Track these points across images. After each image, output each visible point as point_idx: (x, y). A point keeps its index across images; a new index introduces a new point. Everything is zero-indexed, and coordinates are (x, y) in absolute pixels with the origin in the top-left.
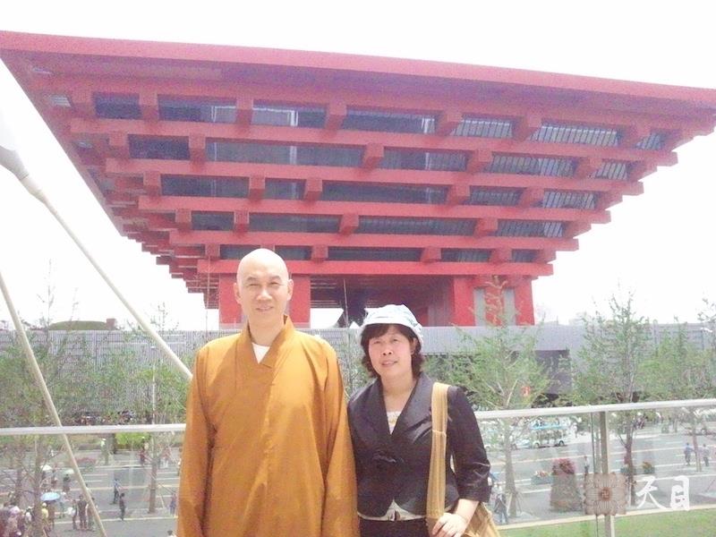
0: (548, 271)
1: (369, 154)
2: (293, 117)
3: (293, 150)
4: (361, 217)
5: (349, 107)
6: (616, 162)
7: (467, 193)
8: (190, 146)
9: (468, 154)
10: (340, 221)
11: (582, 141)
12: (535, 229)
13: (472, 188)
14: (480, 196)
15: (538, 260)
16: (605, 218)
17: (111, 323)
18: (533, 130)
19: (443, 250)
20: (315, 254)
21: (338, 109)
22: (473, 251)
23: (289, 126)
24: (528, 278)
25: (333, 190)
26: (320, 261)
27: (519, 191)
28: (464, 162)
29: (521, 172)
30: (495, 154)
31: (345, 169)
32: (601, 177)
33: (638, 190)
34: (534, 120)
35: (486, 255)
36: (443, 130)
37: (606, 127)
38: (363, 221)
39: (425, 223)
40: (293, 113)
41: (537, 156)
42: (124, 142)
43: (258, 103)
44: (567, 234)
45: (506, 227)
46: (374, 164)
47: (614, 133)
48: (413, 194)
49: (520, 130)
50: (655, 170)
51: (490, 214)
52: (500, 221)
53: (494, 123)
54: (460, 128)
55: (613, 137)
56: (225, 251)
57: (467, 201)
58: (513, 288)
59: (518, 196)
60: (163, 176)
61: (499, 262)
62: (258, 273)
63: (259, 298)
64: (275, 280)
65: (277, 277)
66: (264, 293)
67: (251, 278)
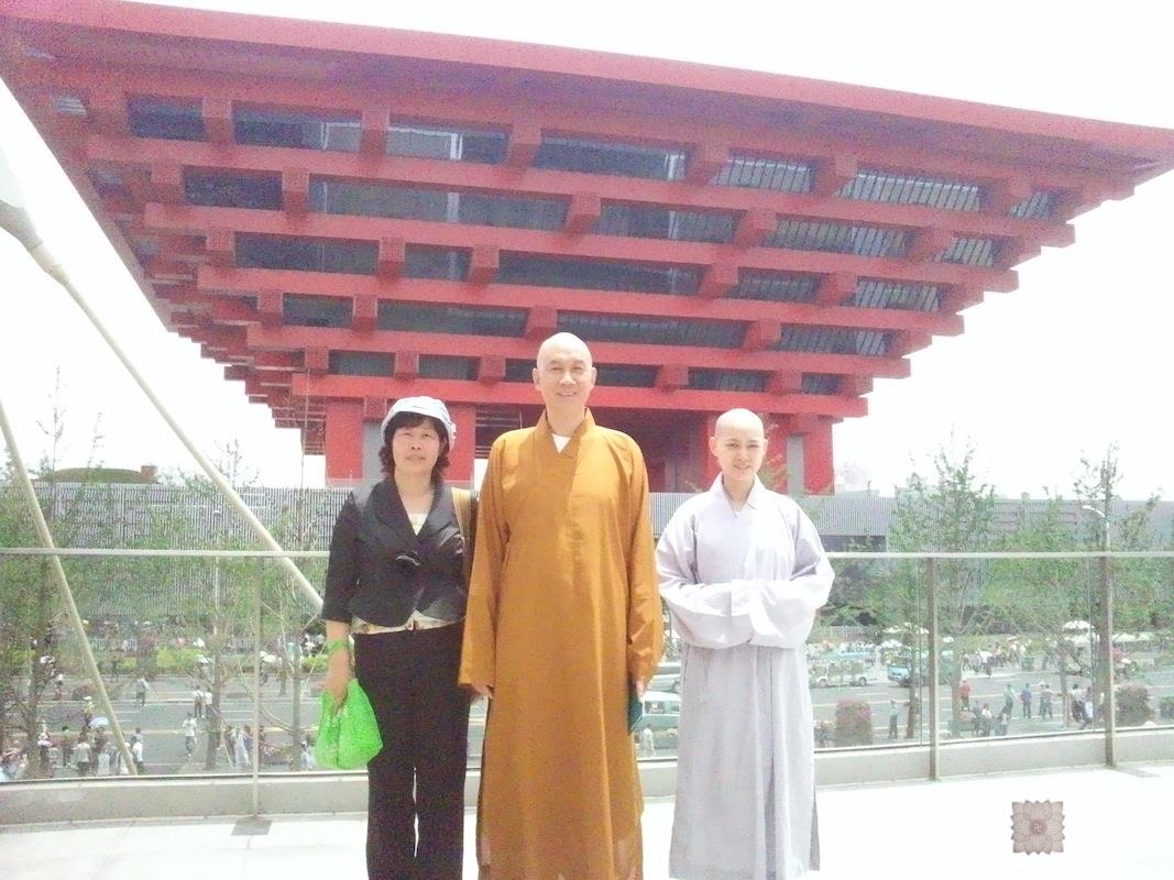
0: (860, 409)
1: (577, 209)
2: (455, 146)
3: (453, 199)
4: (560, 312)
5: (546, 132)
7: (735, 281)
8: (283, 188)
9: (738, 216)
10: (526, 316)
11: (923, 199)
12: (842, 340)
13: (743, 271)
14: (755, 284)
15: (844, 392)
16: (956, 327)
17: (148, 474)
18: (843, 181)
19: (692, 371)
20: (485, 370)
21: (528, 135)
22: (741, 373)
23: (447, 159)
24: (827, 420)
25: (516, 266)
26: (490, 382)
27: (817, 279)
28: (730, 228)
29: (822, 249)
30: (781, 217)
31: (536, 233)
32: (951, 260)
33: (1010, 283)
34: (845, 165)
35: (762, 380)
36: (697, 175)
37: (963, 180)
38: (564, 319)
39: (664, 326)
40: (454, 137)
41: (849, 223)
42: (176, 178)
43: (397, 120)
44: (892, 352)
45: (794, 337)
46: (582, 227)
47: (975, 189)
48: (649, 278)
49: (822, 178)
50: (1038, 252)
51: (770, 314)
52: (785, 326)
53: (782, 166)
54: (725, 173)
55: (972, 197)
56: (337, 362)
57: (734, 293)
58: (802, 434)
59: (814, 287)
60: (239, 236)
61: (781, 393)
62: (563, 356)
63: (563, 381)
64: (579, 366)
65: (581, 362)
66: (568, 378)
67: (553, 362)
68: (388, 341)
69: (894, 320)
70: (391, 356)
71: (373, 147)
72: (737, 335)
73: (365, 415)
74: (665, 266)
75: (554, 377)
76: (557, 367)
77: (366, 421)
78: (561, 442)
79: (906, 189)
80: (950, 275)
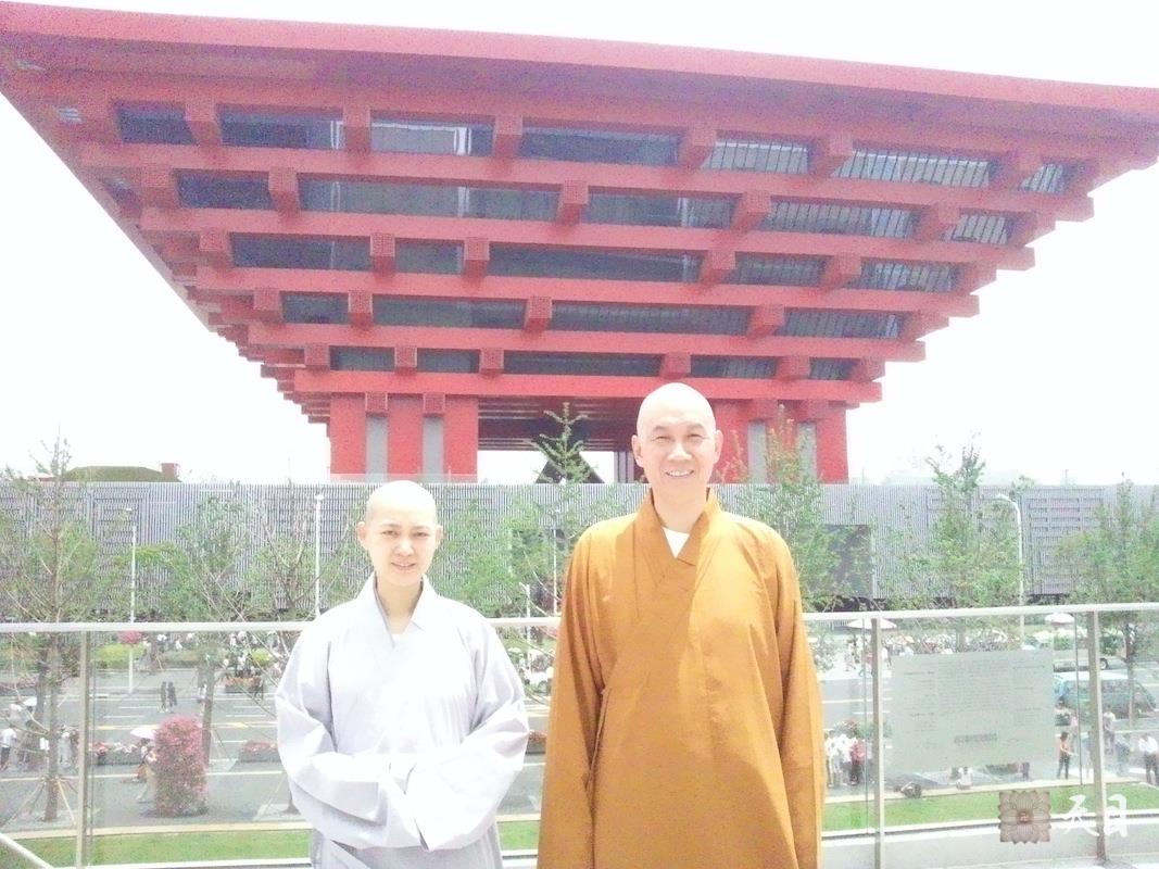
0: (874, 394)
1: (565, 198)
3: (463, 194)
4: (555, 302)
5: (527, 122)
6: (990, 213)
7: (731, 264)
8: (270, 188)
9: (734, 199)
10: (525, 307)
11: (928, 177)
13: (740, 256)
14: (754, 270)
15: (856, 376)
16: (971, 308)
17: (169, 472)
18: (840, 160)
19: (694, 358)
20: (483, 364)
21: (509, 126)
22: (748, 360)
24: (840, 405)
25: (509, 258)
26: (491, 374)
27: (822, 262)
28: (726, 212)
29: (825, 231)
30: (778, 200)
31: (534, 224)
32: (962, 239)
33: (1024, 260)
34: (840, 143)
35: (770, 367)
37: (970, 155)
38: (562, 309)
39: (665, 314)
40: (463, 131)
42: (165, 182)
43: (377, 115)
44: (903, 333)
45: (796, 322)
46: (572, 217)
47: (983, 164)
48: (663, 266)
49: (819, 160)
50: (1052, 227)
51: (771, 299)
52: (789, 310)
53: (776, 147)
55: (980, 172)
56: (338, 358)
57: (731, 278)
58: (814, 422)
60: (233, 237)
61: (789, 379)
62: (671, 420)
63: (671, 457)
64: (695, 432)
65: (699, 425)
66: (680, 450)
67: (659, 428)
68: (388, 336)
69: (907, 302)
70: (391, 350)
71: (358, 144)
72: (741, 320)
73: (366, 409)
75: (660, 449)
76: (664, 435)
77: (371, 415)
79: (899, 167)
80: (959, 254)
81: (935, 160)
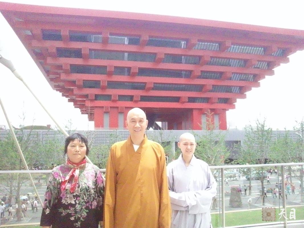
0: (233, 107)
1: (158, 56)
2: (126, 41)
3: (126, 54)
4: (154, 83)
5: (150, 37)
6: (263, 61)
7: (200, 74)
8: (82, 53)
9: (200, 57)
10: (146, 84)
11: (249, 52)
12: (228, 89)
13: (202, 71)
14: (205, 75)
15: (229, 102)
16: (258, 85)
17: (48, 127)
18: (228, 47)
19: (189, 98)
20: (135, 99)
21: (145, 37)
22: (202, 98)
23: (124, 44)
24: (225, 110)
25: (143, 72)
26: (137, 101)
27: (221, 73)
28: (199, 60)
29: (222, 65)
30: (212, 57)
31: (148, 63)
32: (257, 68)
33: (272, 73)
34: (228, 43)
35: (207, 100)
36: (190, 46)
37: (259, 46)
38: (155, 85)
39: (181, 86)
40: (126, 38)
41: (229, 59)
42: (54, 50)
43: (111, 34)
44: (242, 91)
45: (216, 88)
46: (160, 61)
47: (262, 49)
48: (177, 74)
49: (222, 47)
50: (280, 65)
51: (209, 83)
52: (213, 86)
53: (211, 44)
54: (197, 46)
55: (262, 51)
56: (97, 97)
57: (199, 77)
58: (218, 114)
59: (221, 75)
60: (71, 65)
61: (212, 103)
62: (135, 117)
63: (135, 126)
64: (142, 120)
65: (143, 119)
66: (138, 125)
67: (132, 119)
68: (110, 92)
69: (242, 84)
70: (111, 95)
71: (105, 41)
72: (201, 88)
73: (104, 111)
74: (181, 70)
75: (133, 124)
76: (134, 121)
77: (105, 112)
78: (136, 147)
79: (244, 49)
80: (256, 72)
81: (251, 48)
